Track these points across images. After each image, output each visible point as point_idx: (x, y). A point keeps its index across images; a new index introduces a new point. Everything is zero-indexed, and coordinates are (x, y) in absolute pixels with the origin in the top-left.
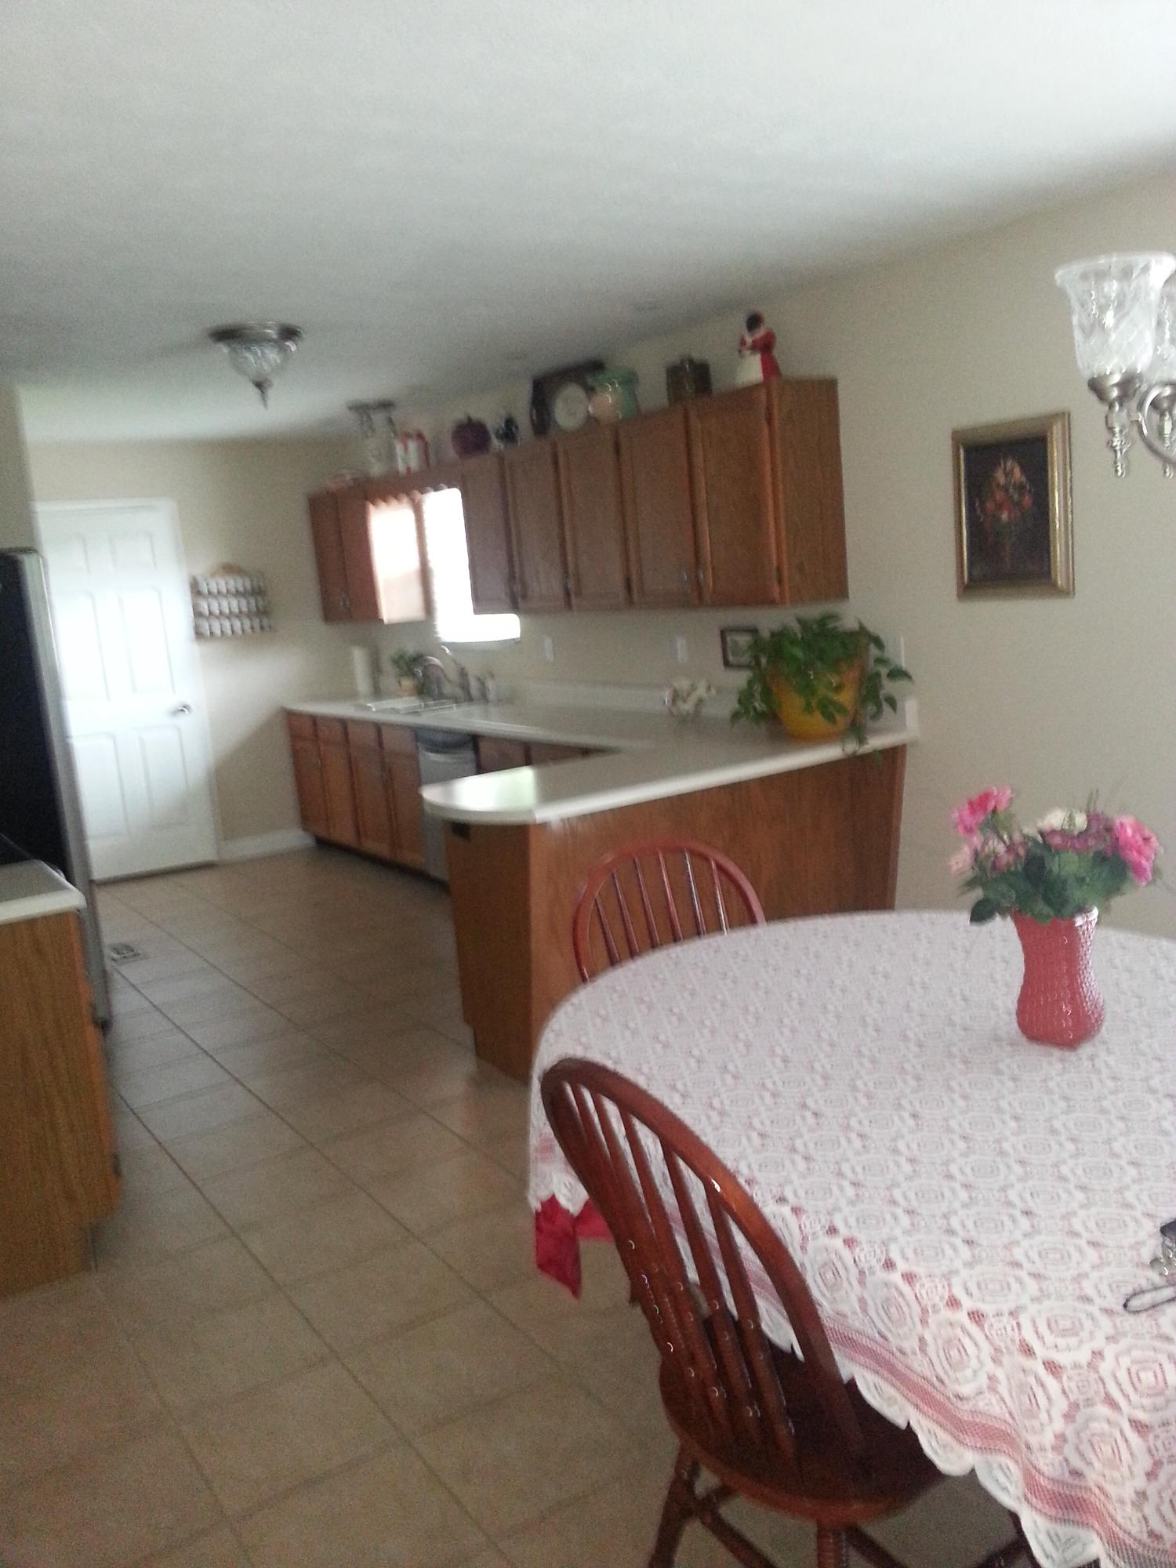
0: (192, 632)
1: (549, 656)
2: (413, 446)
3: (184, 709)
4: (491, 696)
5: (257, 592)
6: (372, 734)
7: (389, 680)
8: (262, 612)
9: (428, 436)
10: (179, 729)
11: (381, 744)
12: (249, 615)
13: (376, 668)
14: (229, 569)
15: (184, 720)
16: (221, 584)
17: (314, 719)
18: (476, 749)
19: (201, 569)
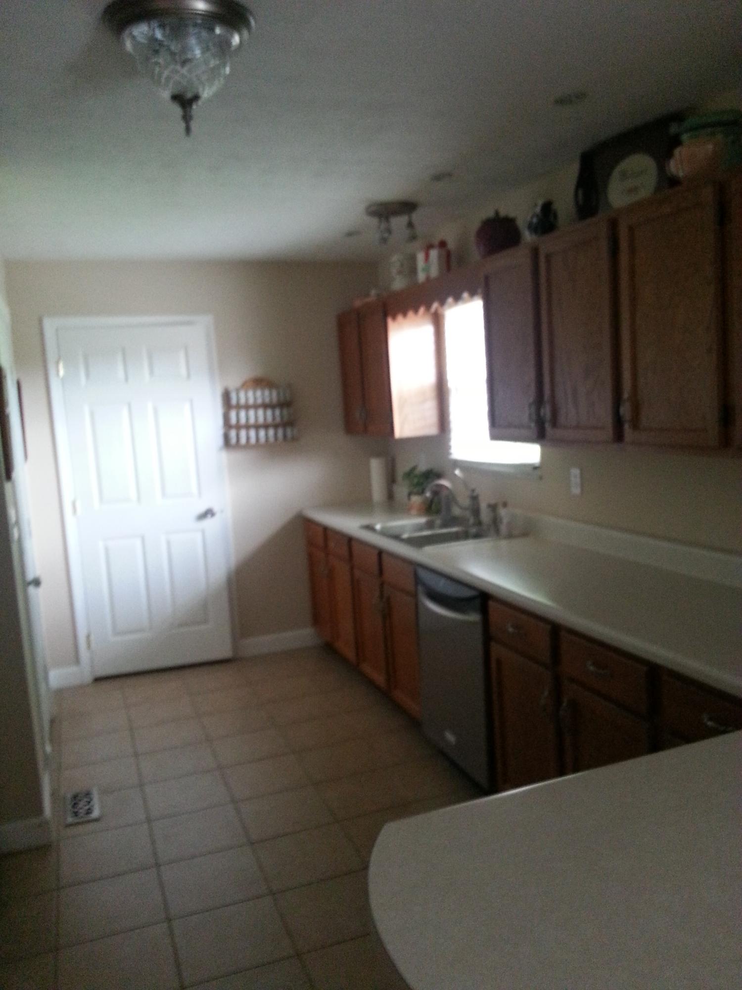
0: (220, 441)
1: (576, 491)
2: (434, 254)
3: (208, 513)
4: (503, 528)
5: (284, 404)
6: (374, 559)
7: (402, 490)
8: (287, 424)
9: (451, 245)
10: (203, 532)
11: (381, 571)
12: (276, 427)
13: (391, 479)
14: (258, 382)
15: (208, 523)
16: (251, 396)
17: (327, 531)
18: (484, 611)
19: (234, 381)
